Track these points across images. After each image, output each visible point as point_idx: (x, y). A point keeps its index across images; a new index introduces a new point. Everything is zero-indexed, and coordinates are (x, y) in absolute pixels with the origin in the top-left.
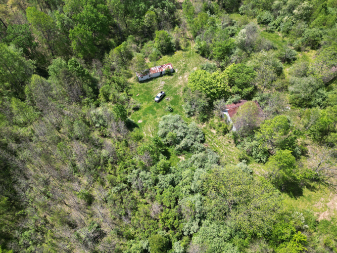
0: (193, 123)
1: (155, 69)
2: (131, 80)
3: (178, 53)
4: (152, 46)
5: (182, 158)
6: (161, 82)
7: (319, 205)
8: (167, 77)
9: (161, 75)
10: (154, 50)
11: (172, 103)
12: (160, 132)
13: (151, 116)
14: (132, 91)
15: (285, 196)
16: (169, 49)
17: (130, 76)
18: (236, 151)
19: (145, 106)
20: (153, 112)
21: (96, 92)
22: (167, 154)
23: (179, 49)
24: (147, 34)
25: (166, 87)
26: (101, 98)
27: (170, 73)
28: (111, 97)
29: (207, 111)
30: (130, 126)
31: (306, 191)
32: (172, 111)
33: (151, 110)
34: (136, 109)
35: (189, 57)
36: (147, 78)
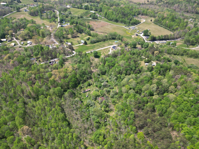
0: (93, 101)
1: (86, 90)
2: (82, 92)
3: (91, 86)
4: (86, 84)
5: (91, 107)
6: (88, 93)
7: (111, 114)
8: (89, 92)
9: (88, 91)
10: (87, 84)
11: (90, 97)
12: (87, 103)
13: (86, 100)
14: (82, 95)
15: (106, 113)
16: (89, 85)
17: (81, 91)
18: (99, 106)
19: (84, 98)
20: (86, 99)
21: (75, 95)
22: (88, 107)
23: (92, 85)
24: (85, 81)
25: (88, 94)
26: (76, 97)
27: (89, 91)
28: (78, 96)
29: (96, 99)
30: (82, 102)
31: (109, 112)
32: (89, 99)
33: (85, 99)
34: (83, 99)
35: (93, 87)
36: (85, 92)
